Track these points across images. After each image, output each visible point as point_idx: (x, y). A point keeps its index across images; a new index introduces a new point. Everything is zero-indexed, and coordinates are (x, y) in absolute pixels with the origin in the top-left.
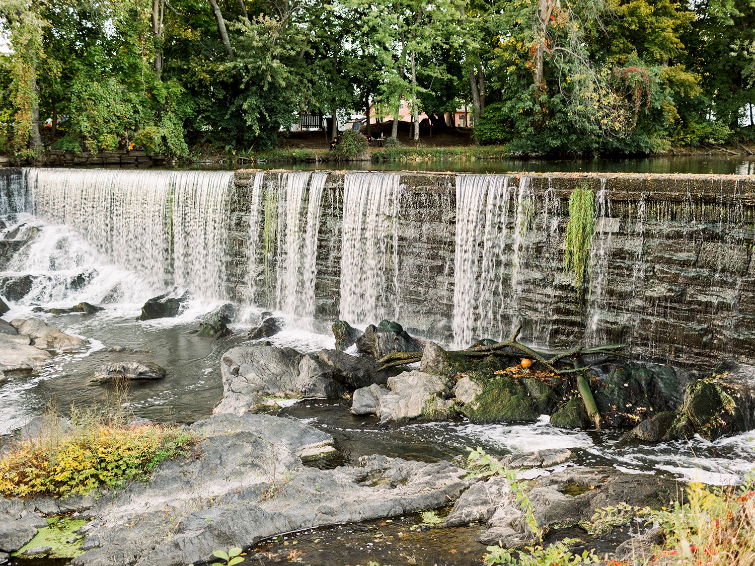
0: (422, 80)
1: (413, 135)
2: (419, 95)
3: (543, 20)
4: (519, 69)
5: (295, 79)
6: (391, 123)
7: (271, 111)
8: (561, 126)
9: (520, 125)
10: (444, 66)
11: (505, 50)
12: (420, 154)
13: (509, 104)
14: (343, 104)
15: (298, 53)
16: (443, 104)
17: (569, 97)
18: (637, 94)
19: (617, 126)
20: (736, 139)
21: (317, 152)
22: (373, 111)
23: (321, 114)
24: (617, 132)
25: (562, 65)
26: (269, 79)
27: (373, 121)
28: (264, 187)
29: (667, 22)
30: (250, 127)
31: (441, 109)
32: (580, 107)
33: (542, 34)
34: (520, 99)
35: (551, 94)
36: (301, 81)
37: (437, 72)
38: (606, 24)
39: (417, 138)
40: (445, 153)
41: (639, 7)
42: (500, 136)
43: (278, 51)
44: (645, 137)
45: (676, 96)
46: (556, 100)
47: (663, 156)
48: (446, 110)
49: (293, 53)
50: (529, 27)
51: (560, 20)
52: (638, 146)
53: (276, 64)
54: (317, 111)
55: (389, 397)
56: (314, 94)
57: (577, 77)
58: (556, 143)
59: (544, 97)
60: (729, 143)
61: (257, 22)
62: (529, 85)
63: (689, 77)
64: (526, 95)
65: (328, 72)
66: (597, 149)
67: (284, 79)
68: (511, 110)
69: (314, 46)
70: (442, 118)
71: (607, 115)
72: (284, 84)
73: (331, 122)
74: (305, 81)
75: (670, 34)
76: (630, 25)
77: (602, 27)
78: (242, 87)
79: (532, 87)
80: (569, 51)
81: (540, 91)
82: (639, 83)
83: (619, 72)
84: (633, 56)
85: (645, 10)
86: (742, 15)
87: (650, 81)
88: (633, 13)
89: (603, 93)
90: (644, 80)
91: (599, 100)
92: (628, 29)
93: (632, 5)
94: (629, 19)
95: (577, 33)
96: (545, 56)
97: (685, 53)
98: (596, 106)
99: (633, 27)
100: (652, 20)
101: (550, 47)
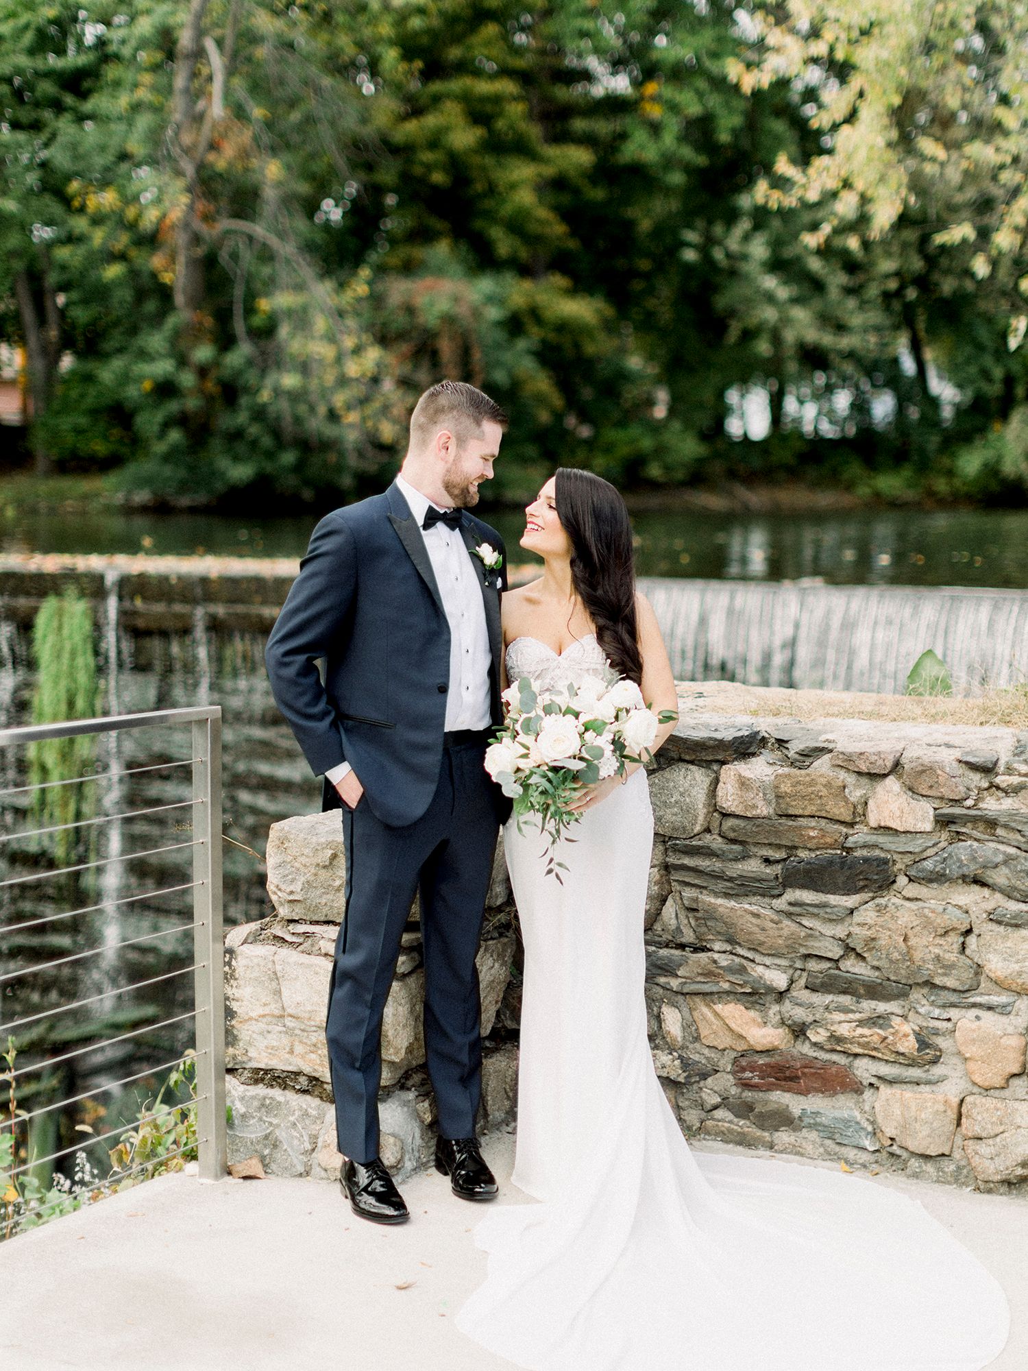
3: (187, 150)
4: (134, 273)
8: (254, 430)
9: (148, 422)
13: (117, 363)
17: (266, 355)
18: (446, 346)
20: (718, 468)
24: (389, 448)
25: (245, 266)
29: (522, 171)
32: (290, 381)
33: (183, 182)
34: (143, 355)
35: (226, 341)
41: (448, 129)
42: (100, 448)
45: (547, 356)
51: (232, 151)
57: (285, 299)
58: (240, 472)
59: (203, 353)
60: (698, 479)
62: (161, 316)
63: (579, 309)
64: (156, 341)
68: (122, 380)
71: (360, 401)
75: (525, 197)
76: (429, 170)
79: (172, 321)
80: (259, 230)
81: (194, 333)
82: (449, 320)
83: (398, 290)
84: (442, 250)
85: (464, 137)
86: (701, 160)
87: (476, 313)
88: (434, 143)
89: (349, 342)
90: (462, 311)
91: (339, 360)
92: (423, 181)
93: (431, 121)
94: (427, 156)
95: (279, 184)
96: (196, 239)
97: (572, 244)
98: (330, 378)
99: (438, 177)
100: (489, 161)
101: (208, 218)
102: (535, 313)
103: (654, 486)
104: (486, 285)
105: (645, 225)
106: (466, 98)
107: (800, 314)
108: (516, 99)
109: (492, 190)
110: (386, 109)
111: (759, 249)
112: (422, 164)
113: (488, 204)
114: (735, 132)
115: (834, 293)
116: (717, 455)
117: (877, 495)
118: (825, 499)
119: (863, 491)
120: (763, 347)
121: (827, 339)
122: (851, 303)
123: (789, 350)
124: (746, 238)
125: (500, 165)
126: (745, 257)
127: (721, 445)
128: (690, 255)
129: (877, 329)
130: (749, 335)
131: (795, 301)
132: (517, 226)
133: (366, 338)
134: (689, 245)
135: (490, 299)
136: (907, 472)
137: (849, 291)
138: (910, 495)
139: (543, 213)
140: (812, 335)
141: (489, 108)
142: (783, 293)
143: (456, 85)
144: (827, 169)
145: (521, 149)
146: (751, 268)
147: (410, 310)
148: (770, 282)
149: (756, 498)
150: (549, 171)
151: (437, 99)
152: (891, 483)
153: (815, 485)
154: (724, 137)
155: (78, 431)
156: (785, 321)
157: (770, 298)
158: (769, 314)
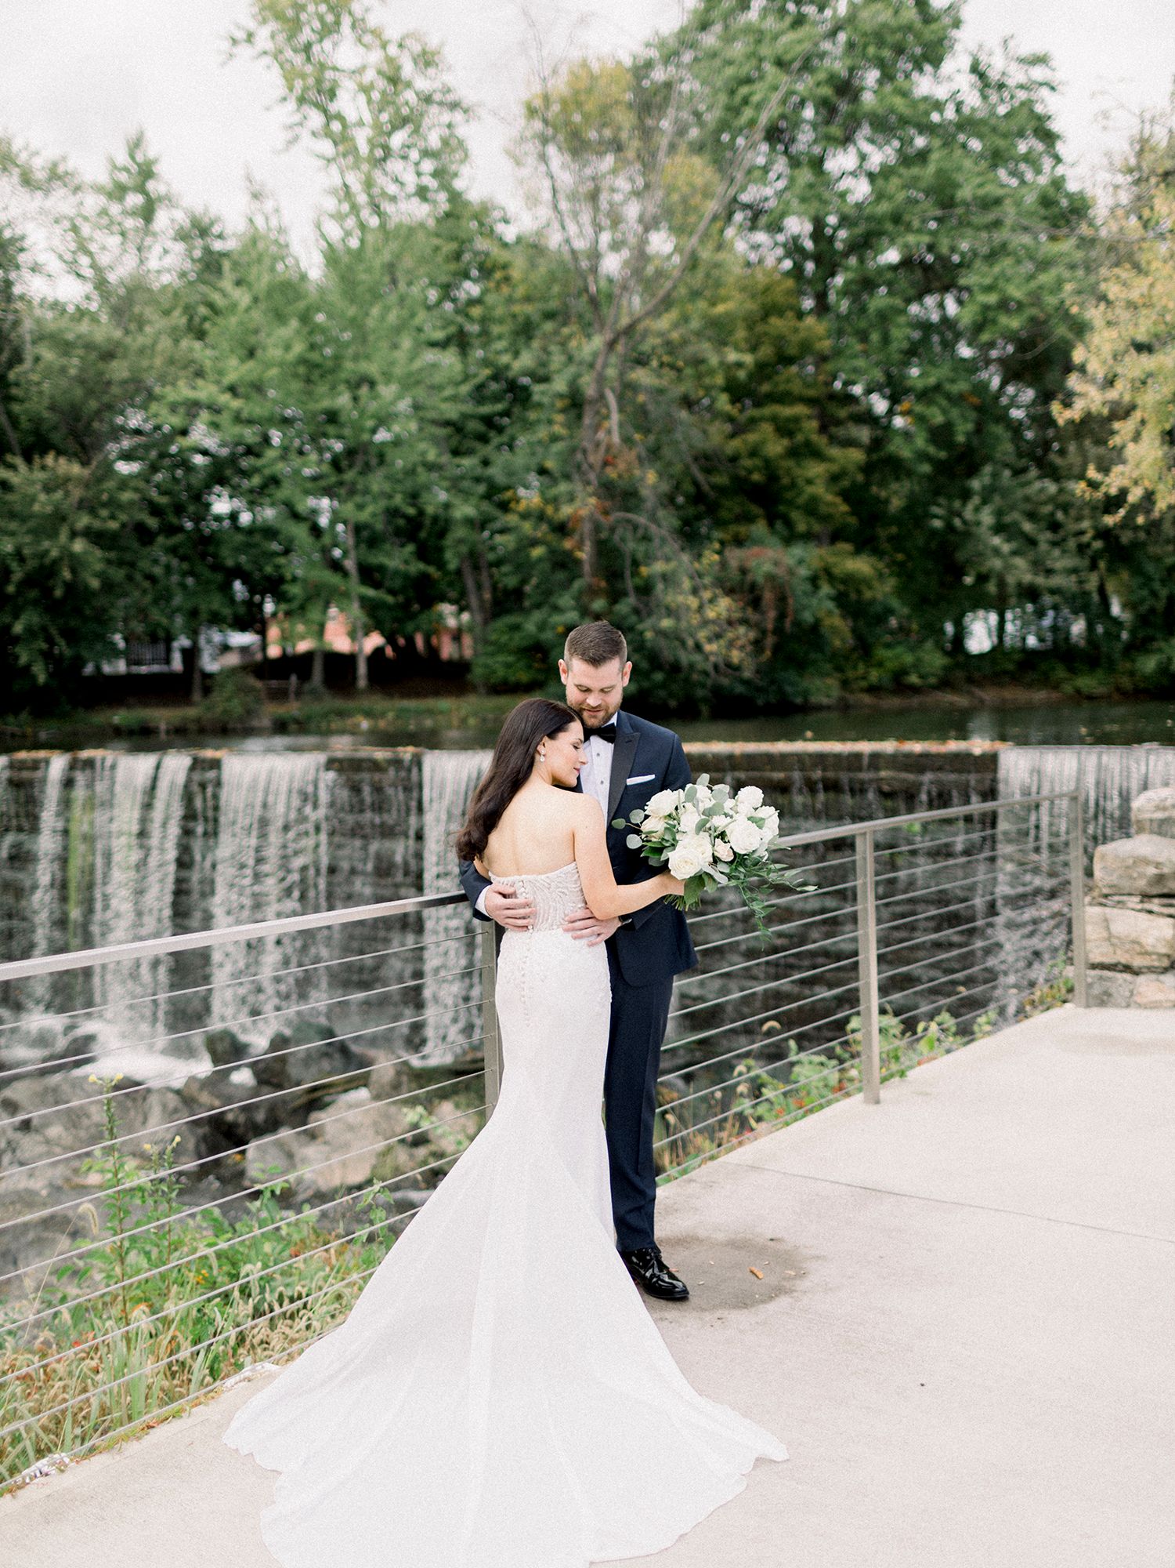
0: (369, 574)
1: (354, 678)
2: (364, 602)
3: (591, 466)
4: (552, 553)
5: (118, 574)
6: (309, 656)
7: (71, 636)
10: (410, 548)
11: (525, 516)
12: (369, 714)
13: (537, 616)
14: (216, 620)
15: (123, 525)
16: (412, 616)
17: (647, 605)
18: (768, 596)
19: (736, 656)
20: (960, 674)
21: (162, 717)
22: (274, 632)
23: (169, 639)
24: (737, 668)
25: (631, 546)
26: (67, 574)
27: (274, 651)
28: (68, 783)
29: (816, 469)
30: (28, 667)
31: (410, 627)
32: (666, 623)
33: (590, 489)
34: (556, 609)
35: (615, 596)
36: (130, 578)
37: (398, 559)
38: (708, 471)
39: (362, 682)
40: (419, 713)
41: (763, 442)
42: (524, 677)
43: (84, 521)
44: (791, 675)
45: (840, 599)
46: (623, 607)
47: (829, 708)
48: (417, 629)
49: (113, 525)
50: (567, 477)
51: (622, 466)
52: (781, 692)
53: (79, 546)
54: (161, 634)
55: (311, 1151)
56: (156, 602)
57: (659, 567)
59: (598, 605)
60: (945, 683)
61: (43, 468)
62: (571, 581)
63: (861, 565)
64: (565, 600)
65: (183, 558)
66: (705, 700)
67: (97, 575)
68: (542, 626)
69: (155, 510)
70: (410, 641)
71: (718, 636)
72: (95, 583)
73: (191, 655)
74: (138, 577)
75: (819, 490)
76: (750, 472)
77: (700, 477)
78: (11, 589)
79: (577, 585)
80: (641, 519)
81: (593, 592)
82: (771, 578)
83: (735, 556)
84: (760, 528)
85: (775, 447)
86: (943, 455)
87: (791, 572)
88: (754, 453)
89: (707, 595)
90: (780, 572)
91: (701, 608)
92: (746, 480)
93: (752, 437)
94: (747, 463)
95: (655, 487)
96: (597, 528)
97: (852, 520)
98: (695, 620)
99: (756, 477)
100: (790, 463)
101: (606, 513)
102: (828, 573)
103: (915, 690)
104: (798, 551)
105: (896, 503)
106: (774, 419)
107: (1020, 562)
108: (809, 417)
109: (793, 485)
110: (717, 431)
111: (987, 518)
112: (745, 469)
113: (789, 495)
114: (968, 434)
115: (1043, 546)
116: (957, 665)
117: (1078, 691)
118: (1040, 696)
119: (1068, 688)
120: (992, 588)
121: (1040, 580)
122: (1056, 552)
123: (1011, 588)
124: (977, 510)
125: (799, 465)
126: (978, 524)
127: (961, 659)
128: (937, 524)
129: (1074, 571)
130: (982, 578)
131: (1015, 553)
132: (812, 508)
133: (718, 591)
134: (936, 516)
135: (801, 562)
136: (1100, 673)
137: (1055, 544)
138: (1101, 690)
139: (829, 497)
140: (1028, 578)
141: (791, 426)
142: (1006, 548)
143: (768, 410)
144: (1122, 474)
145: (813, 452)
146: (983, 531)
147: (743, 571)
148: (996, 541)
149: (989, 695)
150: (834, 468)
151: (753, 421)
152: (1087, 682)
153: (1030, 686)
154: (961, 438)
155: (508, 666)
156: (1008, 567)
157: (996, 552)
158: (997, 564)
